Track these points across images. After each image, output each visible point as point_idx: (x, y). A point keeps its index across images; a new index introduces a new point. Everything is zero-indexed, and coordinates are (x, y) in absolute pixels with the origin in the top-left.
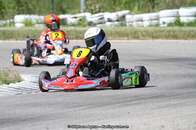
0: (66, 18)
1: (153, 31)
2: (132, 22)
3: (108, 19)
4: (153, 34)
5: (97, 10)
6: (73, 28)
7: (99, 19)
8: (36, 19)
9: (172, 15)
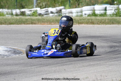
0: (25, 11)
1: (79, 19)
2: (66, 14)
3: (51, 12)
4: (79, 21)
5: (44, 6)
6: (29, 17)
7: (46, 12)
8: (6, 12)
9: (90, 9)
